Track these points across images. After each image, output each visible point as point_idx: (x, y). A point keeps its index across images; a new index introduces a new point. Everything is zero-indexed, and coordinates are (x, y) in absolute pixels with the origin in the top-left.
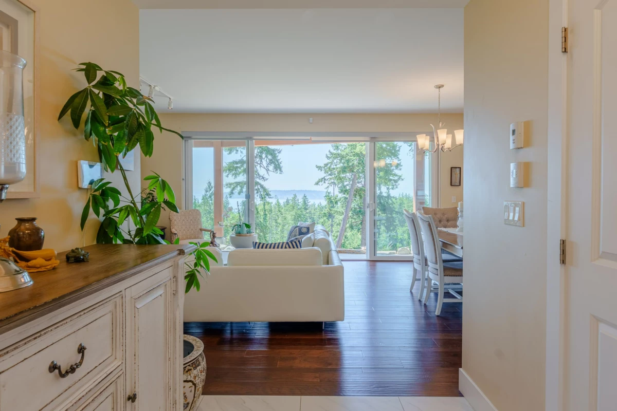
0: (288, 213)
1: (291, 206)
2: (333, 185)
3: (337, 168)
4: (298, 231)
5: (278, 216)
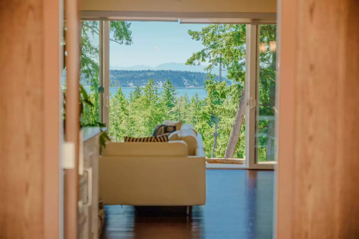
0: (137, 112)
1: (143, 100)
2: (218, 64)
3: (226, 35)
4: (163, 130)
5: (121, 118)
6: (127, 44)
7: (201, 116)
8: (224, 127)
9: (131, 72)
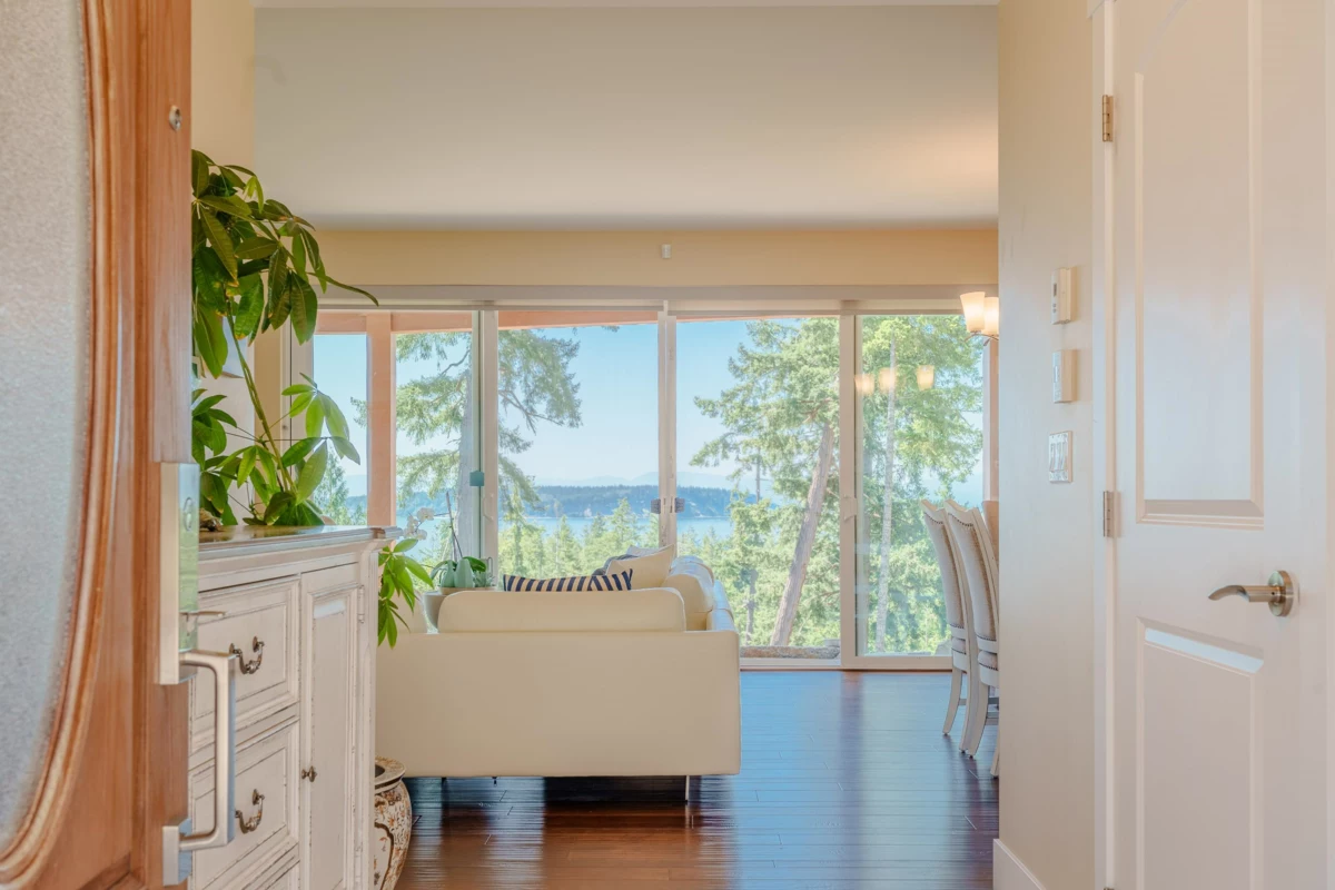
3: (769, 407)
6: (571, 425)
7: (722, 568)
8: (768, 589)
9: (588, 489)
